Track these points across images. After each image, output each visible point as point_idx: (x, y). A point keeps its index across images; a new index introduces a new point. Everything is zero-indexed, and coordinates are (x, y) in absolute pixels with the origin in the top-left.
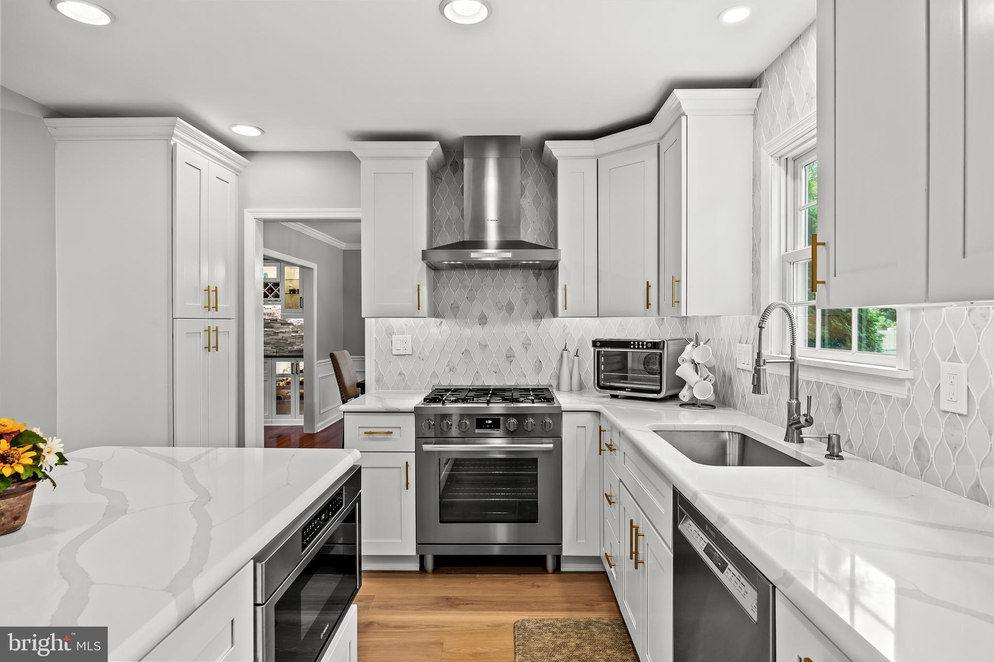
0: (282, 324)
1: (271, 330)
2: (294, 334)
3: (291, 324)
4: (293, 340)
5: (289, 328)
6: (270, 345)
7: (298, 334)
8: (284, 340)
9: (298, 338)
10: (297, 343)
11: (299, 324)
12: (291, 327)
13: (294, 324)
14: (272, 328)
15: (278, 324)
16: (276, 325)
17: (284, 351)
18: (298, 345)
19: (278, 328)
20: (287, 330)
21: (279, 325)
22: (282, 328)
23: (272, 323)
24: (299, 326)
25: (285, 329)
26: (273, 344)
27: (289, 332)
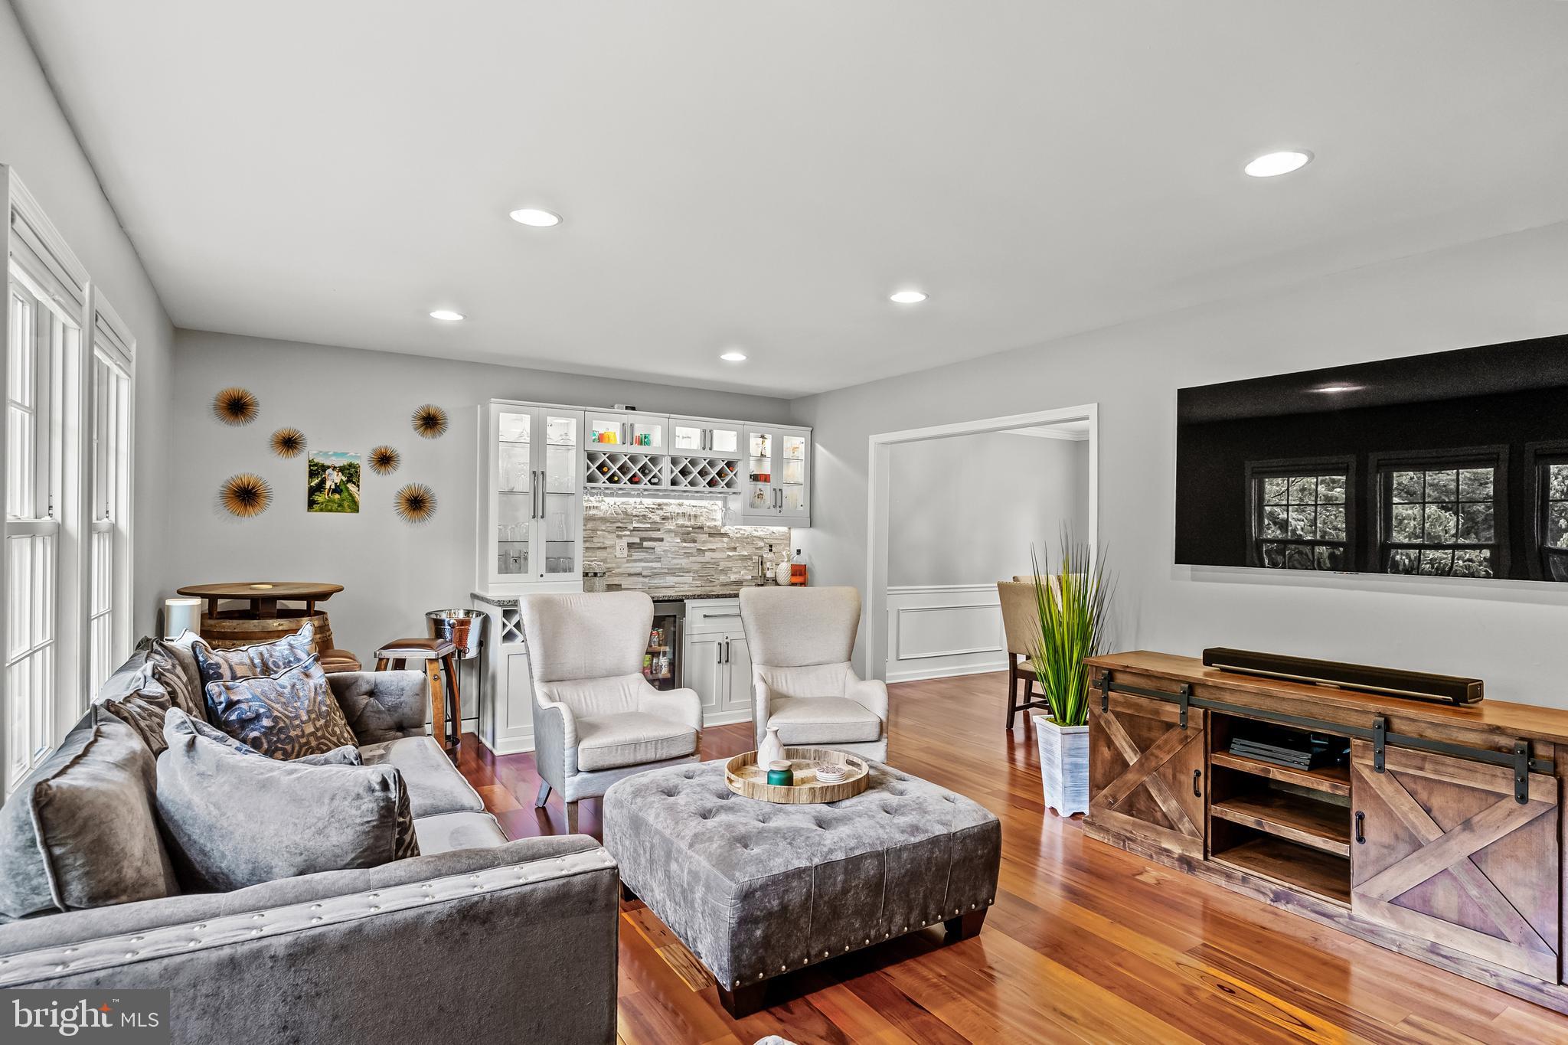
0: (711, 535)
1: (692, 545)
2: (731, 554)
3: (725, 535)
4: (730, 564)
5: (723, 542)
6: (691, 574)
7: (737, 553)
8: (714, 563)
9: (737, 560)
10: (733, 569)
11: (738, 535)
12: (725, 540)
13: (731, 535)
14: (695, 541)
15: (704, 535)
16: (701, 536)
17: (714, 584)
18: (736, 573)
19: (704, 542)
20: (719, 545)
21: (705, 537)
22: (710, 542)
23: (695, 533)
24: (737, 538)
25: (717, 543)
26: (696, 572)
27: (722, 550)
